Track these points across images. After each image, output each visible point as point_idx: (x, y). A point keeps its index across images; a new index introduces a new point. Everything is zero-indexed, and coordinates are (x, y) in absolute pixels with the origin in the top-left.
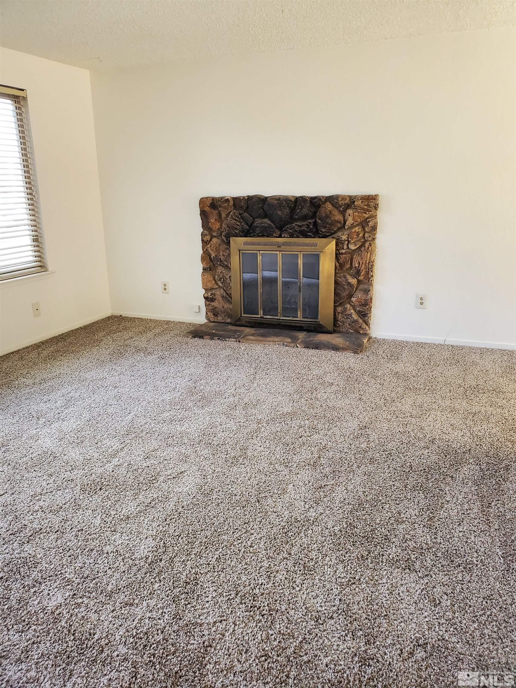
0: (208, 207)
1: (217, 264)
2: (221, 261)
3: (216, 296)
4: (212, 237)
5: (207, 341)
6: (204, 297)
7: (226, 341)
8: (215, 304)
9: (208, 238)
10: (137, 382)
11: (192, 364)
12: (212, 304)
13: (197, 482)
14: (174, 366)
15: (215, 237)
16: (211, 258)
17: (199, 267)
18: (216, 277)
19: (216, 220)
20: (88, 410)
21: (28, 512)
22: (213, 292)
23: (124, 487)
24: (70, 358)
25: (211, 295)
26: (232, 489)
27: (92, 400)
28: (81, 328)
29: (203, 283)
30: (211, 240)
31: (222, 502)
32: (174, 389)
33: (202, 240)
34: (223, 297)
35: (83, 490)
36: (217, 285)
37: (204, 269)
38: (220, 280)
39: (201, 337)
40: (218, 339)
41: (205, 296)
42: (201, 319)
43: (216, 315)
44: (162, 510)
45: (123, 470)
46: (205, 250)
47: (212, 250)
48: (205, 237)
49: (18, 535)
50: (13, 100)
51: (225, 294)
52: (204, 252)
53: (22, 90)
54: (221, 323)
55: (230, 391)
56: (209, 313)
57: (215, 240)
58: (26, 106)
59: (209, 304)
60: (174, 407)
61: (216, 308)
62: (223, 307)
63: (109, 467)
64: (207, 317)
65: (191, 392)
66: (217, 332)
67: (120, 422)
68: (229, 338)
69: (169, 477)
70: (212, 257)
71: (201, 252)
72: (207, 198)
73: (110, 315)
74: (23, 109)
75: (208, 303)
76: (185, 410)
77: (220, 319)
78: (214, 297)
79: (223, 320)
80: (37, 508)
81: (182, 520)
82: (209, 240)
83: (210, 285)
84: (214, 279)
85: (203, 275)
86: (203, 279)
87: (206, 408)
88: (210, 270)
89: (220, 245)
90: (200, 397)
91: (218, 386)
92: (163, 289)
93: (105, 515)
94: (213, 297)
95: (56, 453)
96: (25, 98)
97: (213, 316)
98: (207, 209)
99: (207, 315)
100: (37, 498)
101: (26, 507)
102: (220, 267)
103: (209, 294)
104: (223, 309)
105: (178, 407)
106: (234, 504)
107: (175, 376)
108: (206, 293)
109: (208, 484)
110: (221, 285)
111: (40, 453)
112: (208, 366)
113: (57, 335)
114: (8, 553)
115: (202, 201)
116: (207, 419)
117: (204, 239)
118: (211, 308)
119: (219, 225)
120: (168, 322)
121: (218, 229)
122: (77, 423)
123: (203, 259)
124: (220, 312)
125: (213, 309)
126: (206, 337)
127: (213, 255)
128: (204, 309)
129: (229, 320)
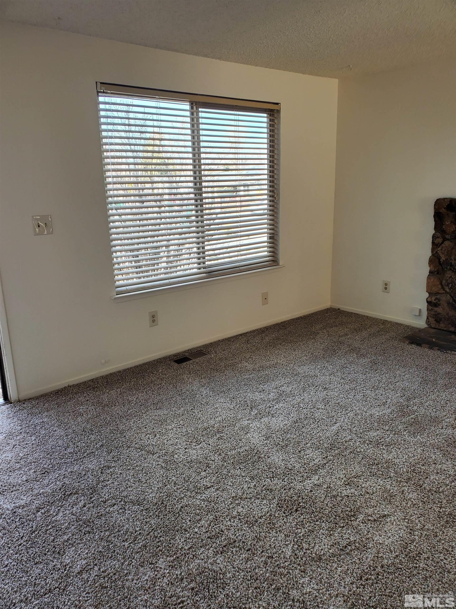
0: (444, 208)
1: (447, 268)
2: (451, 265)
3: (441, 302)
4: (445, 239)
5: (425, 350)
6: (427, 302)
7: (448, 353)
8: (439, 310)
9: (440, 240)
10: (347, 387)
11: (406, 376)
12: (436, 309)
13: (401, 535)
14: (386, 375)
15: (448, 239)
16: (439, 262)
17: (425, 270)
18: (444, 282)
19: (451, 222)
20: (296, 409)
21: (227, 516)
22: (438, 297)
23: (320, 515)
24: (287, 348)
25: (435, 300)
26: (445, 561)
27: (302, 398)
28: (301, 317)
29: (428, 286)
30: (442, 243)
31: (431, 576)
32: (384, 404)
33: (433, 243)
34: (449, 303)
35: (279, 506)
36: (444, 290)
37: (430, 272)
38: (448, 285)
39: (419, 344)
40: (438, 350)
41: (429, 300)
42: (421, 323)
43: (438, 321)
44: (357, 561)
45: (320, 493)
46: (434, 252)
47: (443, 254)
48: (437, 239)
49: (214, 540)
50: (268, 114)
51: (451, 301)
52: (433, 255)
53: (277, 104)
54: (443, 330)
55: (448, 420)
56: (430, 318)
57: (447, 243)
58: (279, 118)
59: (432, 309)
60: (382, 427)
61: (439, 314)
62: (448, 314)
63: (308, 484)
64: (428, 322)
65: (402, 411)
66: (437, 341)
67: (325, 431)
68: (451, 351)
69: (370, 518)
70: (441, 260)
71: (429, 254)
72: (444, 199)
73: (329, 307)
74: (276, 121)
75: (430, 308)
76: (394, 432)
77: (442, 325)
78: (439, 302)
79: (445, 327)
80: (235, 513)
81: (380, 586)
82: (440, 242)
83: (435, 289)
84: (441, 284)
85: (429, 278)
86: (428, 283)
87: (419, 437)
88: (438, 273)
89: (452, 249)
90: (413, 420)
91: (434, 410)
92: (384, 288)
93: (297, 546)
94: (437, 302)
95: (261, 452)
96: (278, 111)
97: (434, 322)
98: (443, 210)
99: (428, 321)
100: (237, 502)
101: (226, 510)
102: (450, 272)
103: (433, 298)
104: (447, 317)
105: (387, 428)
106: (447, 585)
107: (386, 388)
108: (429, 296)
109: (415, 544)
110: (448, 290)
111: (247, 448)
112: (425, 381)
113: (279, 322)
114: (202, 560)
115: (439, 203)
116: (419, 451)
117: (435, 241)
118: (433, 313)
119: (454, 227)
120: (385, 322)
121: (452, 232)
122: (285, 423)
123: (431, 261)
124: (443, 319)
125: (436, 315)
126: (424, 345)
127: (443, 258)
128: (425, 313)
129: (452, 329)
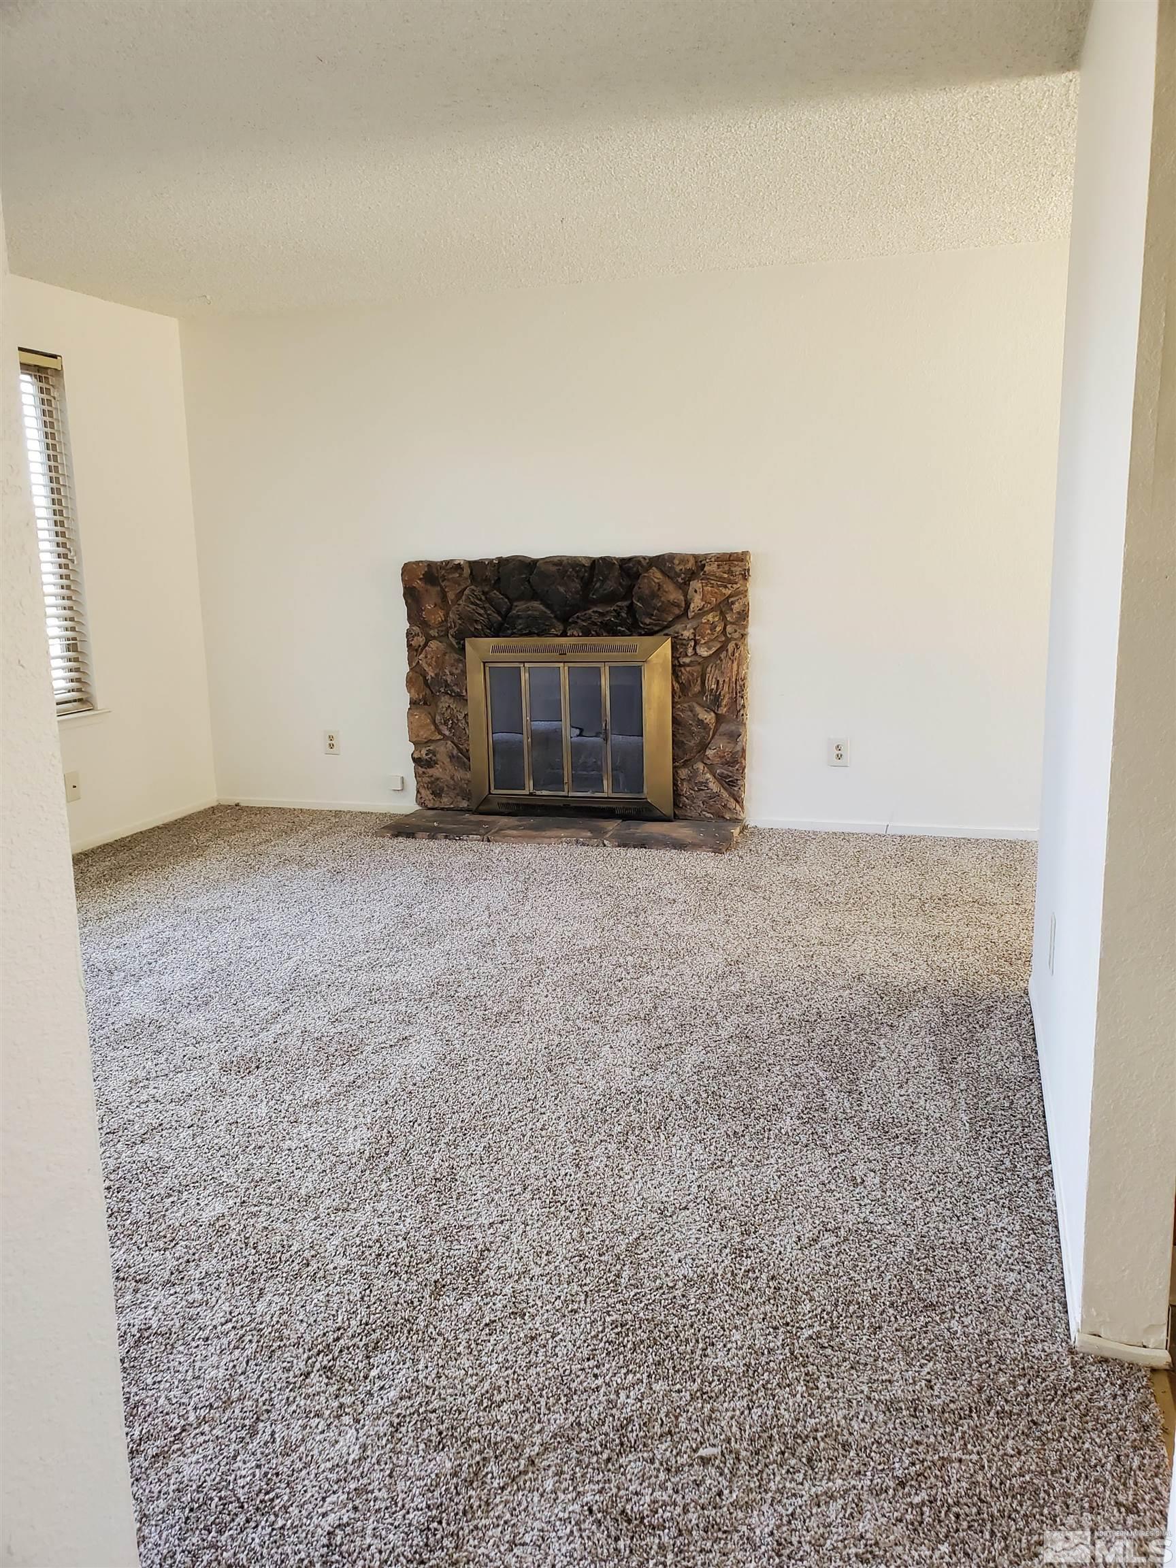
0: (420, 579)
1: (440, 691)
2: (447, 685)
3: (438, 756)
4: (429, 638)
5: (423, 842)
6: (414, 759)
7: (463, 840)
8: (436, 772)
9: (421, 640)
10: (295, 911)
11: (399, 879)
12: (430, 771)
13: (434, 1049)
14: (363, 884)
15: (434, 638)
16: (425, 680)
17: (403, 698)
18: (438, 718)
19: (435, 605)
20: (205, 956)
21: (130, 1104)
22: (431, 748)
23: (302, 1062)
24: (148, 877)
25: (426, 755)
26: (501, 1056)
27: (211, 940)
28: (158, 827)
29: (410, 730)
30: (426, 645)
31: (484, 1075)
32: (370, 920)
33: (409, 646)
34: (452, 757)
35: (225, 1070)
36: (440, 733)
37: (413, 703)
38: (446, 724)
39: (411, 835)
40: (446, 837)
41: (415, 756)
42: (407, 805)
43: (437, 794)
44: (377, 1089)
45: (293, 1040)
46: (414, 664)
47: (429, 665)
48: (415, 639)
49: (120, 1133)
50: (35, 376)
51: (455, 752)
52: (411, 669)
53: (55, 357)
54: (448, 809)
55: (479, 918)
56: (422, 791)
57: (434, 644)
58: (60, 386)
59: (424, 773)
60: (374, 947)
61: (438, 779)
62: (452, 778)
63: (267, 1037)
64: (420, 800)
65: (403, 922)
66: (441, 826)
67: (272, 971)
68: (468, 835)
69: (382, 1046)
70: (429, 677)
71: (406, 668)
72: (417, 563)
73: (214, 804)
74: (54, 393)
75: (421, 770)
76: (395, 949)
77: (446, 801)
78: (434, 758)
79: (451, 804)
80: (144, 1098)
81: (417, 1100)
82: (422, 644)
83: (424, 734)
84: (434, 722)
85: (410, 713)
86: (410, 723)
87: (437, 946)
88: (425, 703)
89: (445, 654)
90: (424, 929)
91: (455, 912)
92: (328, 746)
93: (274, 1101)
94: (430, 758)
95: (160, 1020)
96: (58, 373)
97: (431, 797)
98: (418, 584)
99: (419, 796)
100: (141, 1084)
101: (124, 1097)
102: (447, 697)
103: (424, 752)
104: (452, 782)
105: (383, 947)
106: (507, 1076)
107: (368, 899)
108: (416, 749)
109: (455, 1052)
110: (447, 733)
111: (128, 1022)
112: (430, 881)
113: (111, 840)
114: (110, 1157)
115: (408, 570)
116: (442, 961)
117: (413, 643)
118: (426, 779)
119: (441, 614)
120: (337, 814)
121: (440, 623)
122: (190, 977)
123: (410, 682)
124: (445, 789)
125: (432, 783)
126: (420, 834)
127: (431, 673)
128: (412, 784)
129: (464, 804)
